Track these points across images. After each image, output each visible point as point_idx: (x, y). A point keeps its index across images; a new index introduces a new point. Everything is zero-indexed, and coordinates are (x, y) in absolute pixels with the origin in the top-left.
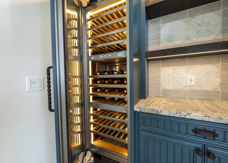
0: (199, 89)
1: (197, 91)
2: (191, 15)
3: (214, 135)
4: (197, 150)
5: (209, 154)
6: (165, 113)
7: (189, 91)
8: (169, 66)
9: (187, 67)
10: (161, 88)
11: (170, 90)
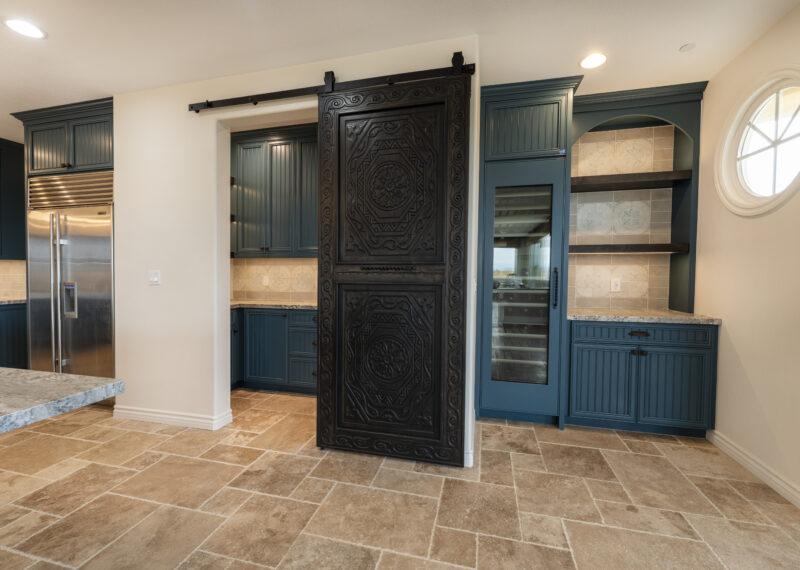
0: (625, 296)
1: (623, 299)
2: (619, 200)
3: (646, 334)
4: (633, 352)
5: (643, 353)
6: (603, 319)
7: (614, 299)
8: (587, 264)
9: (611, 267)
10: (576, 296)
11: (590, 299)
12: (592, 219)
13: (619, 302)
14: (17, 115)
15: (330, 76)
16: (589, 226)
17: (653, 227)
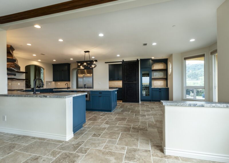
12: (156, 75)
13: (160, 86)
14: (77, 62)
15: (123, 60)
16: (156, 76)
17: (164, 76)
